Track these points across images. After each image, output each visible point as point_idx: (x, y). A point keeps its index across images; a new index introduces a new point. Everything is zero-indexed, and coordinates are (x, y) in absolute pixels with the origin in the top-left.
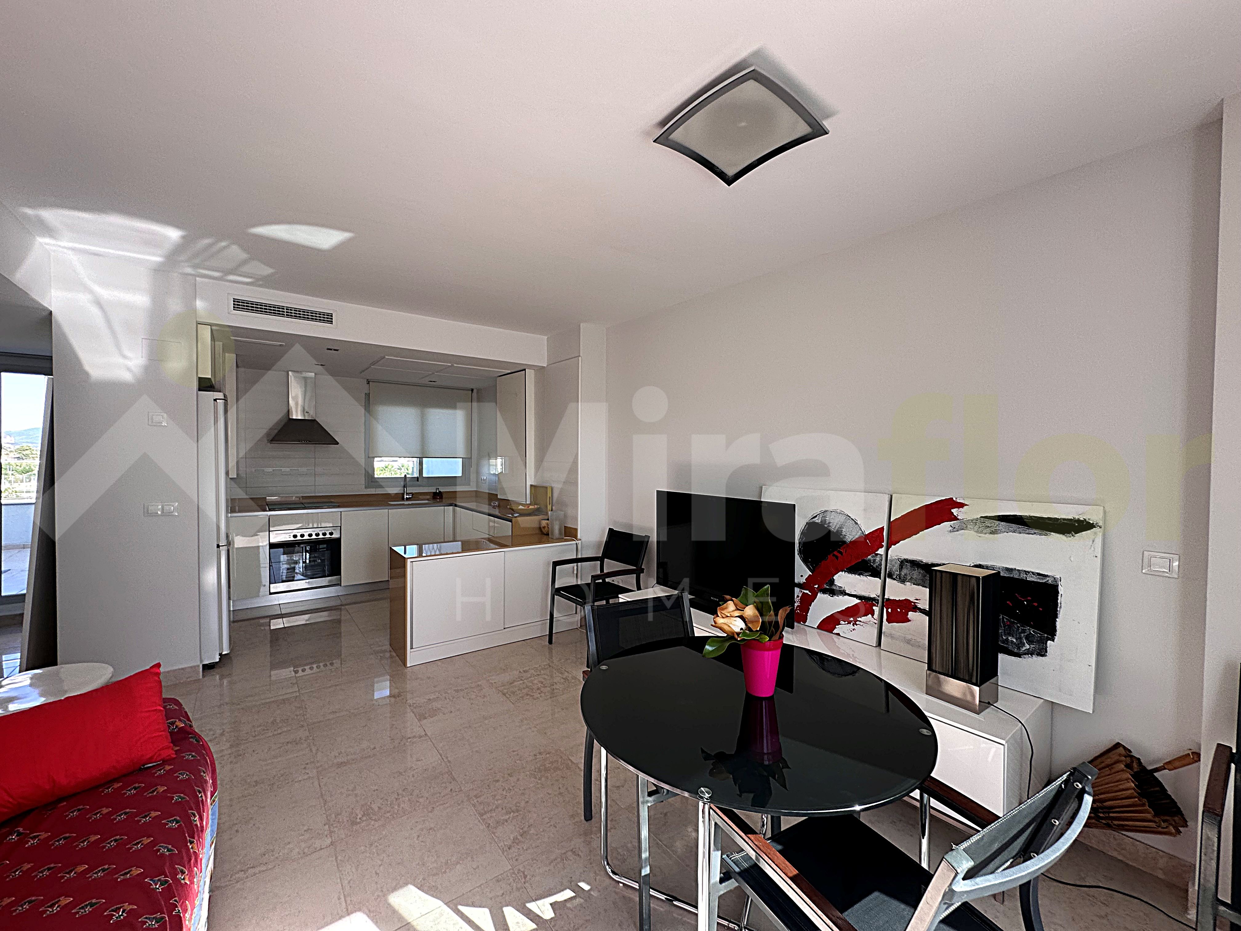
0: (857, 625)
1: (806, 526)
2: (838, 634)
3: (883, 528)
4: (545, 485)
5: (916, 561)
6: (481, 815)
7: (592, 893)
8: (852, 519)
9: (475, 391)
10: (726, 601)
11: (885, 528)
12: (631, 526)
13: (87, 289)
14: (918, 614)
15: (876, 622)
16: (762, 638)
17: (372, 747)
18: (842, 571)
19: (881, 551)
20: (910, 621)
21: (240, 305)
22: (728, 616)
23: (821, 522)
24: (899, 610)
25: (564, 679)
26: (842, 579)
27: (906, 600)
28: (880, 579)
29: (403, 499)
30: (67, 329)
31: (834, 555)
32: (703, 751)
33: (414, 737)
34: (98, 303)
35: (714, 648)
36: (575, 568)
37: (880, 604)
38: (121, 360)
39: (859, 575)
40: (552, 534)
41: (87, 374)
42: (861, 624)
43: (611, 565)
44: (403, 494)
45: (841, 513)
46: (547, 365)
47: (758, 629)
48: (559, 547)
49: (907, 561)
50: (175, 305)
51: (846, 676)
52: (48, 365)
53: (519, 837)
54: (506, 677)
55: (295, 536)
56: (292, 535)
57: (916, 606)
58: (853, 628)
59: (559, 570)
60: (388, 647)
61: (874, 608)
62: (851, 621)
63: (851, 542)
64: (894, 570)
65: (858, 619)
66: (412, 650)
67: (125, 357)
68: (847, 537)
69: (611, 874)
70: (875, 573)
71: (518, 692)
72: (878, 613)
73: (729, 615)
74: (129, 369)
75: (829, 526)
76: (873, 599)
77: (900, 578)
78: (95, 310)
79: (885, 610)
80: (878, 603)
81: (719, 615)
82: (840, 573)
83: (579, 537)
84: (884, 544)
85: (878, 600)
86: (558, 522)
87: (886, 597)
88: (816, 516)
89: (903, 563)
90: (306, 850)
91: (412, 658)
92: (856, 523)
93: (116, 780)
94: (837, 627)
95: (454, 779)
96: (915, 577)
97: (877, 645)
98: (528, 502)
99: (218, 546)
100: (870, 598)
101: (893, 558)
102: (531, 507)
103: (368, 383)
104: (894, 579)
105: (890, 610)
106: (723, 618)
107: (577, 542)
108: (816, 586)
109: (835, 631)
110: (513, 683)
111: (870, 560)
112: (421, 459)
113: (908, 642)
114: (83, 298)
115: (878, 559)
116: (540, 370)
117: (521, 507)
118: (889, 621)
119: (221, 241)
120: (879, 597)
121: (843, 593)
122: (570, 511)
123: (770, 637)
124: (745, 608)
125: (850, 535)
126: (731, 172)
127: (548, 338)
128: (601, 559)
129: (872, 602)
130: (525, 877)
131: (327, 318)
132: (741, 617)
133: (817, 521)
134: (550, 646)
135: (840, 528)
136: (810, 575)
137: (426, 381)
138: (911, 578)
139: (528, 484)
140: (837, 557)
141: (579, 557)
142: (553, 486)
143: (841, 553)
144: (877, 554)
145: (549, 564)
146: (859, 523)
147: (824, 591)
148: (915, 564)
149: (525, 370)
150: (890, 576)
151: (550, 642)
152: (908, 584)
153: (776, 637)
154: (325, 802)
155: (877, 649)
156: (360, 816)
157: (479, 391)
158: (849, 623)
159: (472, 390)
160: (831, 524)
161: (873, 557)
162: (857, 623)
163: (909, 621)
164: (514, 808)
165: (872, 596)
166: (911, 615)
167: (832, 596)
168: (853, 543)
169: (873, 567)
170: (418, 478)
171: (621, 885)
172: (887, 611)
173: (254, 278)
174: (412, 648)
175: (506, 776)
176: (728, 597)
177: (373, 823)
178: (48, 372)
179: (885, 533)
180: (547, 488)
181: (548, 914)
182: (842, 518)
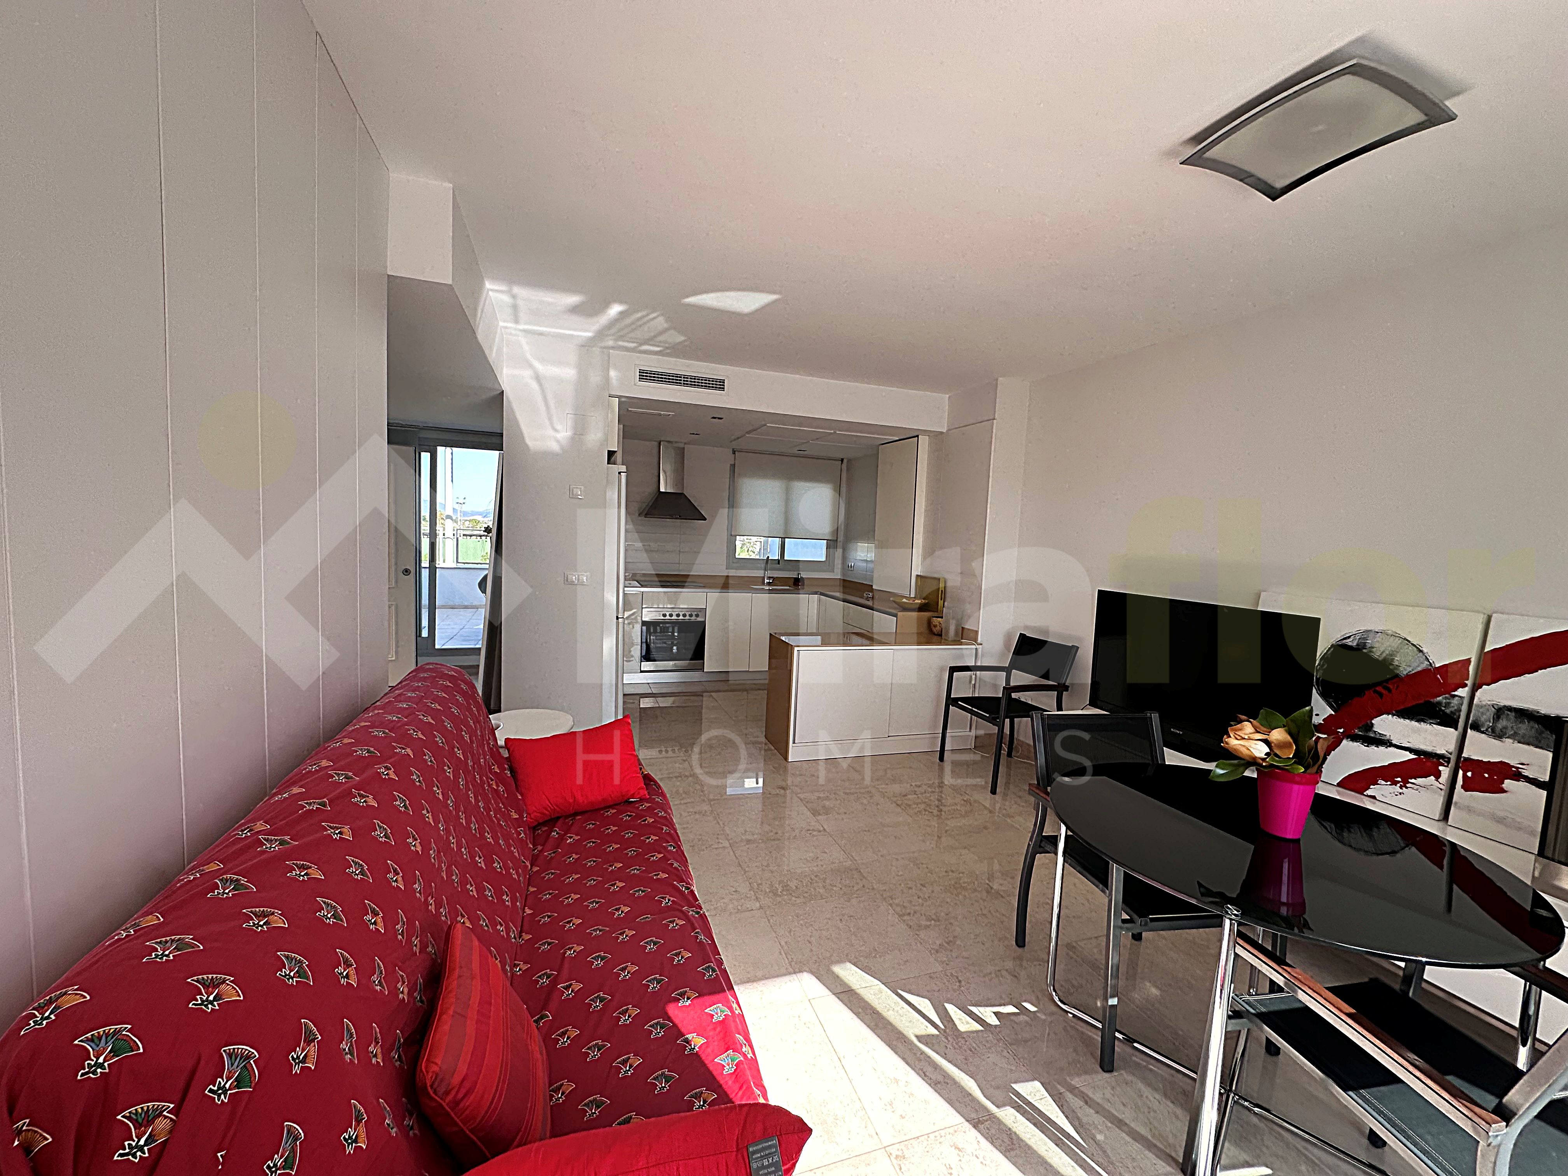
0: (1407, 788)
1: (1329, 649)
2: (1374, 797)
3: (1468, 661)
4: (936, 576)
5: (1527, 710)
6: (900, 916)
7: (1038, 1015)
8: (1413, 645)
9: (845, 461)
10: (1241, 721)
11: (1473, 660)
12: (1047, 632)
13: (531, 366)
14: (1522, 784)
15: (1441, 786)
16: (1294, 768)
17: (775, 831)
18: (1388, 714)
19: (1462, 692)
20: (1505, 792)
21: (644, 376)
22: (1244, 739)
23: (1358, 645)
24: (1486, 775)
25: (965, 801)
26: (1385, 724)
27: (1501, 762)
28: (1456, 729)
29: (763, 583)
30: (515, 405)
31: (1376, 692)
32: (1200, 885)
33: (813, 830)
34: (538, 378)
35: (1225, 771)
36: (974, 676)
37: (1452, 763)
38: (551, 432)
39: (1418, 721)
40: (947, 632)
41: (527, 446)
42: (1416, 787)
43: (1020, 678)
44: (764, 578)
45: (1394, 635)
46: (949, 430)
47: (1291, 756)
48: (954, 651)
49: (1510, 709)
50: (595, 378)
51: (1378, 854)
52: (498, 442)
53: (944, 944)
54: (896, 788)
55: (664, 615)
56: (662, 613)
57: (1520, 773)
58: (1401, 791)
59: (957, 679)
60: (763, 739)
61: (1441, 768)
62: (1399, 782)
63: (1407, 676)
64: (1483, 719)
65: (1410, 780)
66: (794, 745)
67: (556, 430)
68: (1401, 669)
69: (1059, 1003)
70: (1449, 721)
71: (914, 806)
72: (1447, 775)
73: (1246, 737)
74: (558, 441)
75: (1371, 652)
76: (1442, 756)
77: (1493, 731)
78: (534, 385)
79: (1461, 772)
80: (1448, 762)
81: (1232, 735)
82: (1385, 716)
83: (979, 641)
84: (1469, 683)
85: (1449, 759)
86: (954, 622)
87: (1465, 755)
88: (1349, 637)
89: (1500, 712)
90: (739, 908)
91: (794, 754)
92: (1421, 651)
93: (612, 807)
94: (1372, 787)
95: (864, 877)
96: (1522, 732)
97: (1441, 818)
98: (913, 595)
99: (617, 618)
100: (1436, 754)
101: (1484, 703)
102: (916, 601)
103: (734, 452)
104: (1483, 732)
105: (1469, 774)
106: (1237, 739)
107: (978, 646)
108: (1341, 730)
109: (1369, 792)
110: (906, 795)
111: (1440, 703)
112: (783, 540)
113: (1500, 821)
114: (527, 373)
115: (1455, 701)
116: (936, 436)
117: (904, 600)
118: (1466, 787)
119: (652, 312)
120: (1451, 754)
121: (1388, 743)
122: (968, 608)
123: (1306, 768)
124: (1270, 732)
125: (1407, 665)
126: (1280, 184)
127: (949, 397)
128: (1008, 670)
129: (1438, 759)
130: (960, 982)
131: (719, 385)
132: (1266, 741)
133: (1350, 644)
134: (941, 763)
135: (1391, 655)
136: (1331, 715)
137: (795, 451)
138: (1515, 733)
139: (914, 574)
140: (1381, 695)
141: (979, 664)
142: (946, 577)
143: (1389, 690)
144: (1455, 696)
145: (942, 669)
146: (1425, 650)
147: (1354, 738)
148: (1522, 714)
149: (918, 436)
150: (1476, 727)
151: (941, 759)
152: (1509, 741)
153: (1313, 770)
154: (745, 872)
155: (1441, 824)
156: (780, 890)
157: (849, 461)
158: (1395, 783)
159: (842, 460)
160: (1374, 650)
161: (1446, 698)
162: (1408, 785)
163: (1503, 791)
164: (934, 917)
165: (1439, 752)
166: (1508, 784)
167: (1367, 746)
168: (1409, 676)
169: (1446, 713)
170: (778, 560)
171: (1071, 1015)
172: (1465, 776)
173: (663, 347)
174: (794, 743)
175: (919, 885)
176: (1243, 717)
177: (793, 898)
178: (499, 448)
179: (1471, 669)
180: (939, 579)
181: (994, 1021)
182: (1395, 643)
